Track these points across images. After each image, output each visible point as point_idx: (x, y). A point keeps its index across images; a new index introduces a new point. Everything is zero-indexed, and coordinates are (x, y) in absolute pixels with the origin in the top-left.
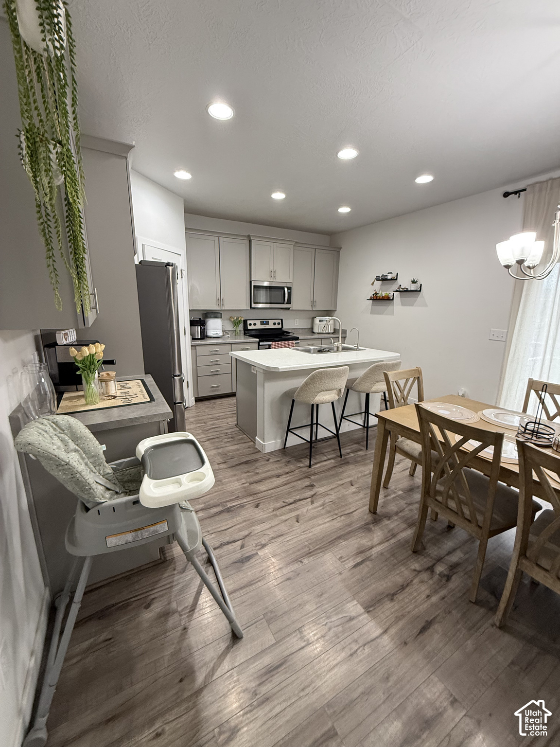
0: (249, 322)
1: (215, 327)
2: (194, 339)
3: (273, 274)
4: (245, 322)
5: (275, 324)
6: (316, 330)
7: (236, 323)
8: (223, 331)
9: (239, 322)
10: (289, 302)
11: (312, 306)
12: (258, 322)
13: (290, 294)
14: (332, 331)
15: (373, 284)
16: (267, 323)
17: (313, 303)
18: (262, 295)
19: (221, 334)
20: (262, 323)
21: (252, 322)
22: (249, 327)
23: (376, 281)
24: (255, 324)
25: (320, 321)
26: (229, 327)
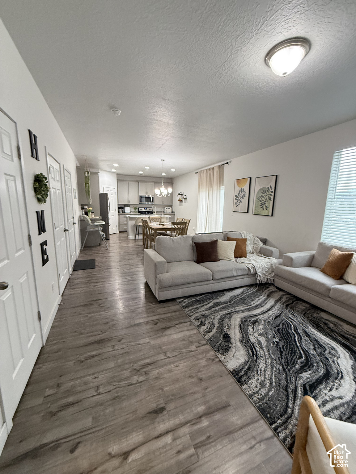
0: (140, 208)
1: (127, 210)
2: (119, 213)
3: (147, 193)
4: (139, 208)
5: (149, 209)
6: (165, 212)
7: (135, 209)
8: (130, 211)
9: (136, 208)
10: (153, 202)
11: (163, 203)
12: (143, 209)
13: (153, 199)
14: (171, 212)
15: (178, 196)
16: (147, 209)
17: (163, 202)
18: (144, 200)
19: (129, 212)
20: (145, 209)
21: (141, 208)
22: (140, 210)
23: (179, 195)
24: (142, 209)
25: (167, 209)
26: (133, 210)
